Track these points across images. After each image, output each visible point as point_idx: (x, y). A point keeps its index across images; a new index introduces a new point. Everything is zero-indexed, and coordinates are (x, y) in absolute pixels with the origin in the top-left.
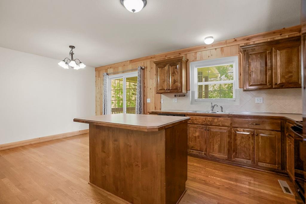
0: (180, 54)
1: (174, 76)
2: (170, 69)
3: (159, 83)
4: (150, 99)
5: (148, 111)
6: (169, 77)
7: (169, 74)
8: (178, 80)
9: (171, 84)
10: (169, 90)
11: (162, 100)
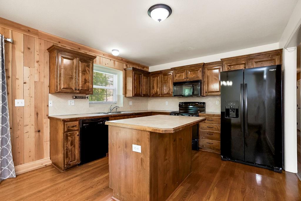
0: (79, 48)
1: (85, 74)
2: (80, 65)
3: (62, 79)
4: (23, 101)
5: (18, 121)
6: (79, 74)
7: (79, 71)
8: (89, 81)
9: (80, 83)
10: (79, 90)
11: (50, 102)
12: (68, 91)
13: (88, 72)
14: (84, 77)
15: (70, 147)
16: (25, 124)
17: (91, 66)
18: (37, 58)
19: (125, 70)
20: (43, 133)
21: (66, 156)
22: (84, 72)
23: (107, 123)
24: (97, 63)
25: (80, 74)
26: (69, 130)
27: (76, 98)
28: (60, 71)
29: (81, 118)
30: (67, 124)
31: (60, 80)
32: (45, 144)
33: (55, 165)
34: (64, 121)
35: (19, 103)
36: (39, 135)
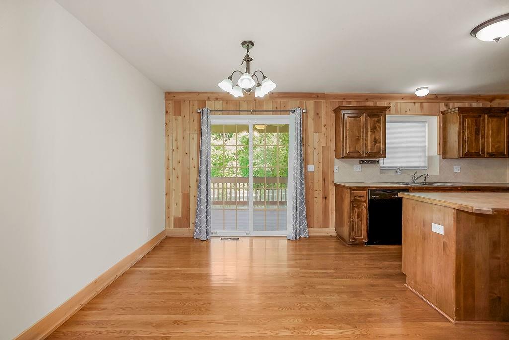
1: (374, 132)
2: (369, 122)
3: (349, 141)
4: (313, 166)
5: (310, 185)
6: (367, 133)
7: (367, 129)
8: (380, 139)
9: (369, 144)
10: (367, 153)
11: (335, 167)
12: (356, 154)
13: (379, 129)
14: (373, 136)
15: (356, 220)
16: (315, 189)
17: (382, 121)
18: (324, 122)
19: (443, 113)
20: (328, 200)
21: (352, 228)
22: (374, 129)
23: (400, 195)
24: (391, 113)
25: (369, 133)
26: (355, 200)
27: (364, 162)
28: (346, 133)
29: (369, 187)
30: (353, 193)
31: (346, 143)
32: (330, 212)
33: (340, 237)
34: (351, 189)
35: (311, 168)
36: (326, 202)
